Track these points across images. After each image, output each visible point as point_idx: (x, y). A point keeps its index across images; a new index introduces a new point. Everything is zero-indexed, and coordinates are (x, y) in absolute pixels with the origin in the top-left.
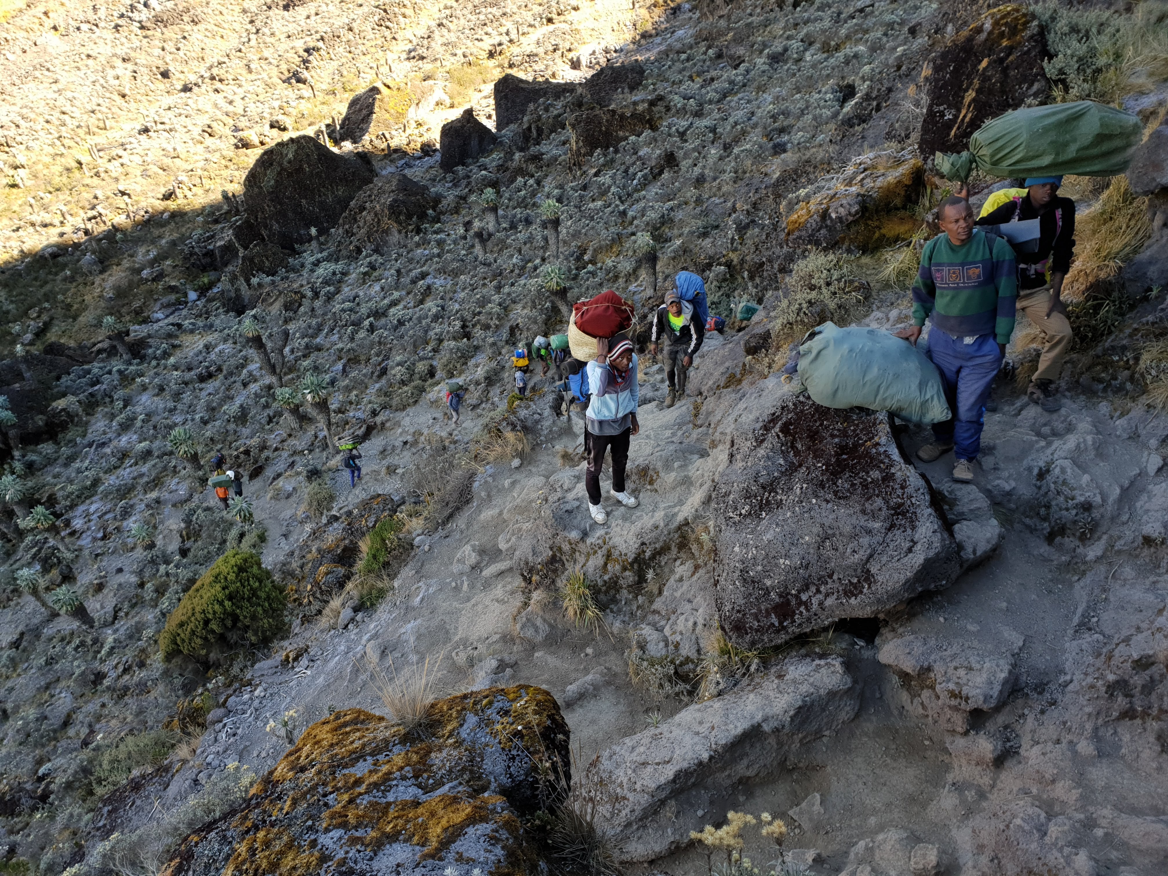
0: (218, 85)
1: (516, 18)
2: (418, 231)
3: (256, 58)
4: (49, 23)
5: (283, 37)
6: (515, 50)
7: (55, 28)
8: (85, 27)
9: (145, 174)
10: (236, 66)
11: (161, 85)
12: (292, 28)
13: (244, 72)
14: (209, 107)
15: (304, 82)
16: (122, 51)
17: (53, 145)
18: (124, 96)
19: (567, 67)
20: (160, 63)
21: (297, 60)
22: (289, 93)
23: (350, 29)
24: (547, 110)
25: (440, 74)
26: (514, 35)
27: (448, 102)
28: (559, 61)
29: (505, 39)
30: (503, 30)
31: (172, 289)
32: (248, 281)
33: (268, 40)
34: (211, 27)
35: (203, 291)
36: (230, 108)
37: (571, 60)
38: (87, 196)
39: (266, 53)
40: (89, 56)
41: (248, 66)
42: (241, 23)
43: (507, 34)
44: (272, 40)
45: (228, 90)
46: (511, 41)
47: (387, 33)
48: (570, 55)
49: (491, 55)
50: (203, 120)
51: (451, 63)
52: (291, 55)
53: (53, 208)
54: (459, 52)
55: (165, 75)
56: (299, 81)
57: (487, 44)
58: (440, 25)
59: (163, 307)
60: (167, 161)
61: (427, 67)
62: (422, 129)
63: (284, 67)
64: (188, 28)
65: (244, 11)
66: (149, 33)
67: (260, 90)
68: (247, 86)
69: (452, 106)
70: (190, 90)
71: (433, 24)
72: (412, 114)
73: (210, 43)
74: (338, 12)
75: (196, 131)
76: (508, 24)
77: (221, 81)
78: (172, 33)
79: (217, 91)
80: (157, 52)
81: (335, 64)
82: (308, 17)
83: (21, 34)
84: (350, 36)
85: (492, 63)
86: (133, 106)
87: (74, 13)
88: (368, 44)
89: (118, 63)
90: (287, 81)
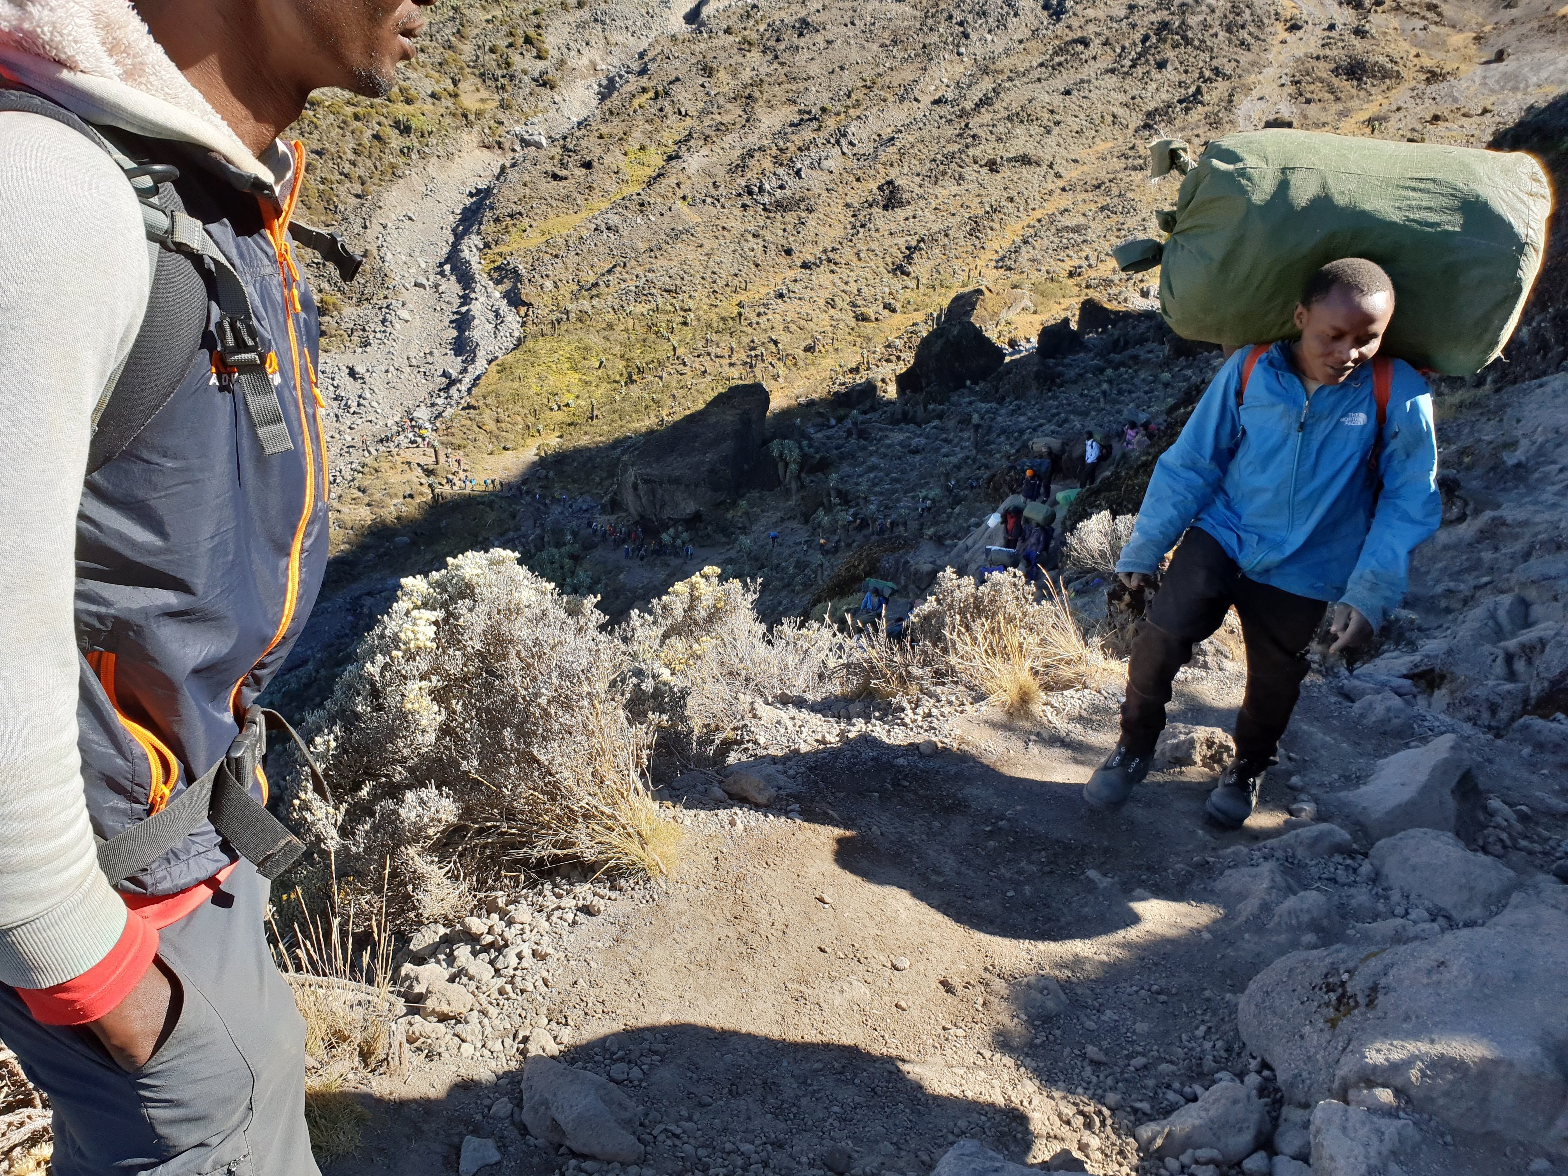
0: (833, 267)
1: (1095, 246)
2: (1050, 390)
3: (864, 248)
4: (680, 193)
5: (886, 233)
6: (1092, 273)
7: (684, 198)
8: (709, 200)
9: (786, 329)
10: (847, 253)
11: (784, 260)
12: (893, 226)
13: (855, 259)
14: (828, 285)
15: (908, 274)
16: (752, 227)
17: (708, 297)
18: (757, 265)
19: (1137, 295)
20: (784, 242)
21: (901, 256)
22: (896, 283)
23: (947, 235)
24: (1134, 328)
25: (1027, 285)
26: (1093, 261)
27: (1032, 309)
28: (1131, 288)
29: (1085, 263)
30: (1084, 254)
31: (820, 414)
32: (925, 407)
33: (874, 234)
34: (821, 216)
35: (840, 420)
36: (846, 288)
37: (1142, 290)
38: (746, 340)
39: (874, 246)
40: (724, 228)
41: (858, 254)
42: (846, 217)
43: (1087, 258)
44: (877, 235)
45: (843, 272)
46: (1090, 266)
47: (977, 242)
48: (1141, 285)
49: (1071, 275)
50: (825, 294)
51: (1035, 277)
52: (894, 250)
53: (722, 345)
54: (1044, 269)
55: (788, 252)
56: (903, 273)
57: (1068, 265)
58: (1026, 242)
59: (813, 425)
60: (803, 323)
61: (1014, 277)
62: (1012, 327)
63: (889, 260)
64: (803, 215)
65: (847, 206)
66: (772, 215)
67: (869, 276)
68: (858, 271)
69: (1035, 312)
70: (809, 268)
71: (1018, 240)
72: (1005, 315)
73: (822, 230)
74: (933, 218)
75: (821, 303)
76: (1087, 250)
77: (836, 264)
78: (791, 217)
79: (832, 272)
80: (781, 233)
81: (931, 263)
82: (907, 219)
83: (659, 200)
84: (946, 241)
85: (1070, 282)
86: (763, 274)
87: (698, 187)
88: (960, 250)
89: (750, 237)
90: (894, 271)
